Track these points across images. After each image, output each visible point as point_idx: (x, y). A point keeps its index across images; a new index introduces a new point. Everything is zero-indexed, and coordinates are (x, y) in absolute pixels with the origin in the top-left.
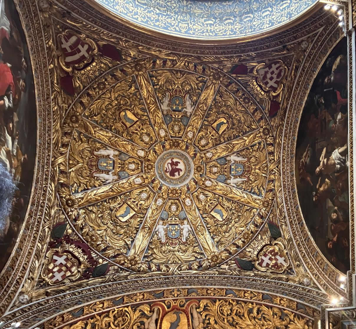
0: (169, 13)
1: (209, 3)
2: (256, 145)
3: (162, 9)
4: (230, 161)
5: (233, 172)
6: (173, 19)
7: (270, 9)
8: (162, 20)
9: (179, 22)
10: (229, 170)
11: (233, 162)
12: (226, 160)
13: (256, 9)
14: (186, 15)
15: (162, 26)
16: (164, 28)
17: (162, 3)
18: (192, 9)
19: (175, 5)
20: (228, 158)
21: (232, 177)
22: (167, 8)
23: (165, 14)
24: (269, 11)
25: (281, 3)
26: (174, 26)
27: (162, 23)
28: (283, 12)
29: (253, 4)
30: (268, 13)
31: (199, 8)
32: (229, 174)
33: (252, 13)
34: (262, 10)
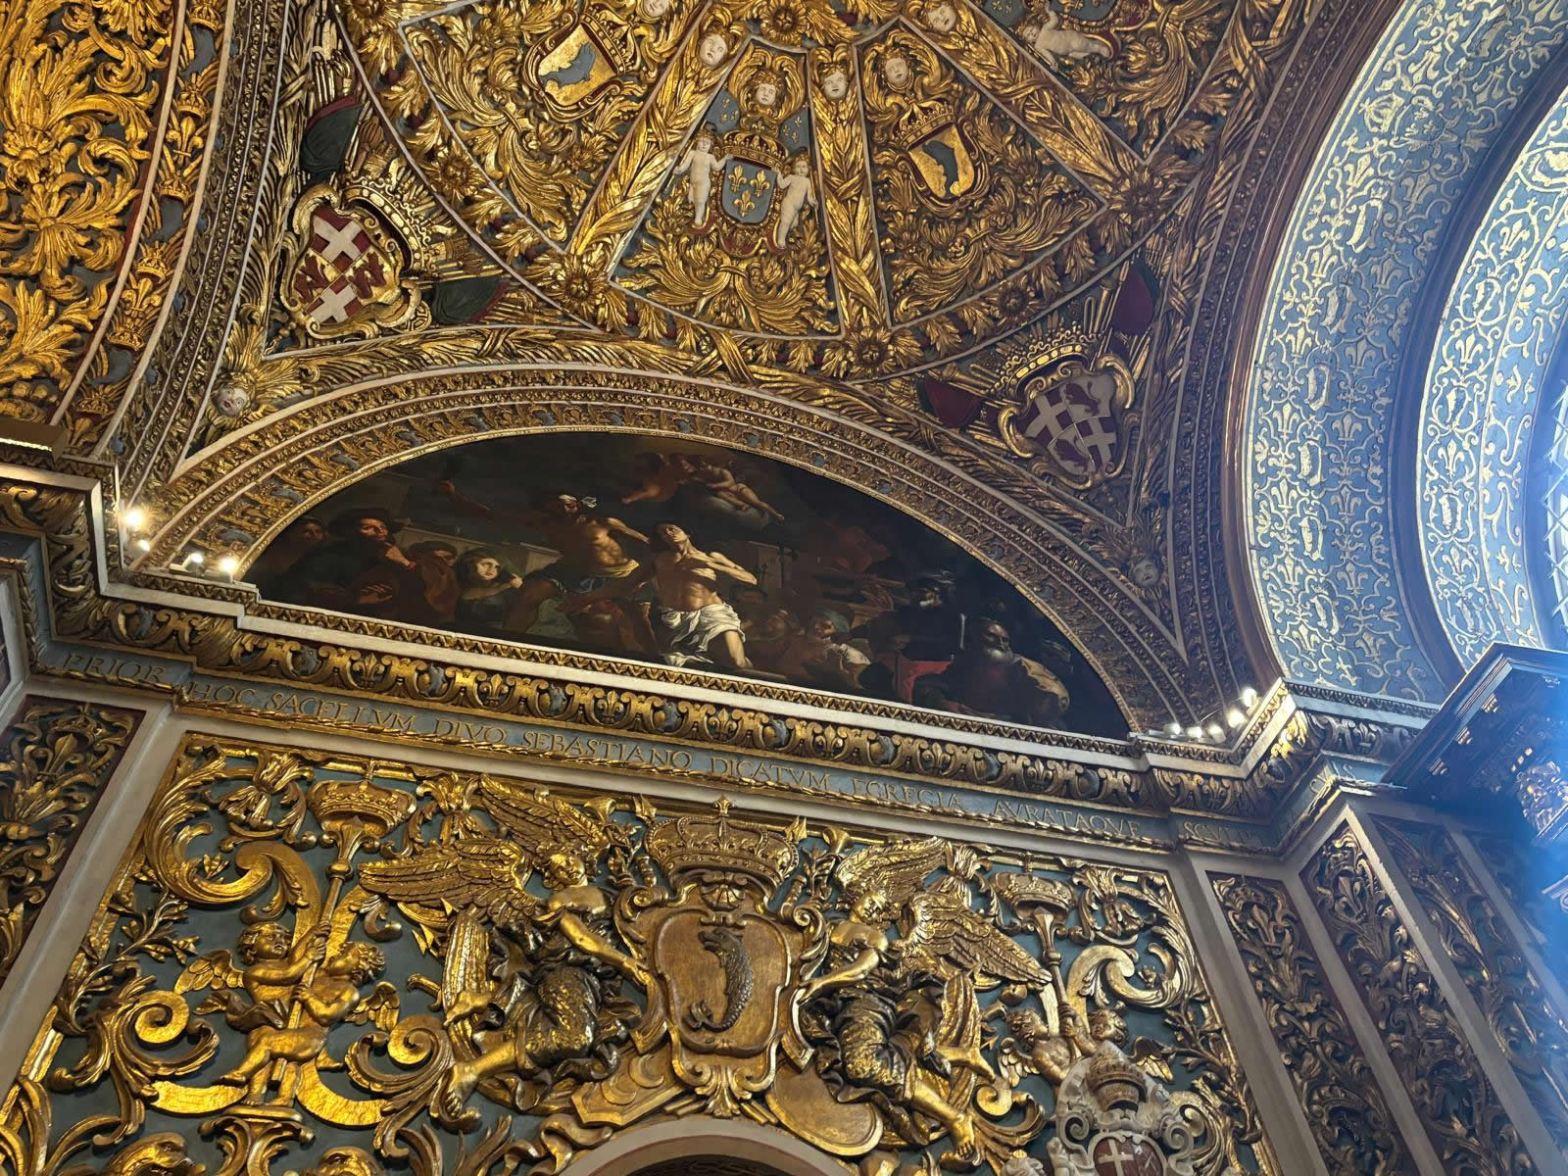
0: (1463, 61)
1: (1430, 247)
2: (831, 297)
3: (1489, 38)
4: (790, 168)
5: (738, 171)
6: (1432, 75)
7: (1316, 480)
8: (1446, 25)
9: (1409, 98)
10: (753, 156)
11: (783, 183)
12: (795, 154)
13: (1336, 425)
14: (1424, 138)
15: (1424, 17)
16: (1413, 25)
17: (1515, 44)
18: (1438, 167)
19: (1482, 98)
20: (802, 165)
21: (722, 162)
22: (1485, 60)
23: (1465, 46)
24: (1312, 475)
25: (1321, 527)
26: (1405, 71)
27: (1435, 23)
28: (1286, 526)
29: (1356, 420)
30: (1306, 468)
31: (1430, 198)
32: (737, 152)
33: (1326, 408)
34: (1324, 448)
